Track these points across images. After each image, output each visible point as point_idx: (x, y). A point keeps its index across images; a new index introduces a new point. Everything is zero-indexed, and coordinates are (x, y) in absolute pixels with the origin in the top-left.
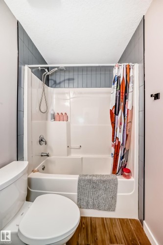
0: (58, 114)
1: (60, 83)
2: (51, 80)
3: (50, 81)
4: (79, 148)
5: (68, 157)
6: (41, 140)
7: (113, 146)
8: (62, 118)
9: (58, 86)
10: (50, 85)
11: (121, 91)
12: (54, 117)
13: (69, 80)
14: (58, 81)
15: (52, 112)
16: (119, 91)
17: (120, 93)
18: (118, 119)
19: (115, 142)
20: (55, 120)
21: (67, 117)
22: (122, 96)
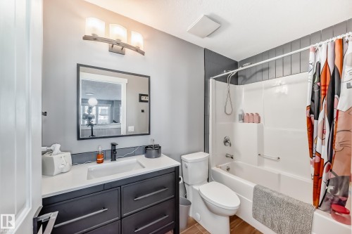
0: (248, 114)
1: (251, 77)
2: (241, 76)
3: (239, 78)
4: (277, 160)
5: (259, 167)
6: (226, 141)
7: (311, 162)
8: (251, 119)
10: (239, 82)
11: (322, 84)
12: (242, 118)
13: (262, 70)
15: (241, 113)
16: (319, 84)
17: (319, 87)
18: (318, 124)
19: (314, 158)
20: (243, 122)
21: (259, 118)
22: (325, 90)
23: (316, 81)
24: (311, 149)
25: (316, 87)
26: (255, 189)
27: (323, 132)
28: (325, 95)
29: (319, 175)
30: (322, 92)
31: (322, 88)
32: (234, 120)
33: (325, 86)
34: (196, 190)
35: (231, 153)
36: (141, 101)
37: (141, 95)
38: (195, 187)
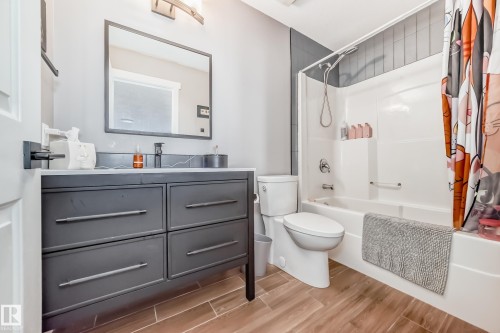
0: (354, 127)
1: (357, 74)
2: (343, 74)
3: (341, 78)
4: (397, 189)
5: (371, 201)
6: (323, 166)
7: (449, 165)
8: (359, 133)
9: (355, 80)
10: (341, 83)
12: (346, 134)
13: (374, 62)
14: (353, 73)
15: (344, 126)
16: (458, 42)
17: (459, 47)
18: (458, 104)
19: (453, 156)
20: (348, 138)
21: (371, 130)
22: (469, 49)
23: (454, 38)
24: (449, 143)
25: (454, 48)
26: (367, 217)
27: (468, 113)
28: (469, 57)
29: (462, 180)
30: (465, 53)
31: (465, 47)
32: (334, 137)
33: (469, 42)
34: (279, 223)
35: (329, 184)
36: (199, 115)
37: (200, 108)
38: (278, 220)
